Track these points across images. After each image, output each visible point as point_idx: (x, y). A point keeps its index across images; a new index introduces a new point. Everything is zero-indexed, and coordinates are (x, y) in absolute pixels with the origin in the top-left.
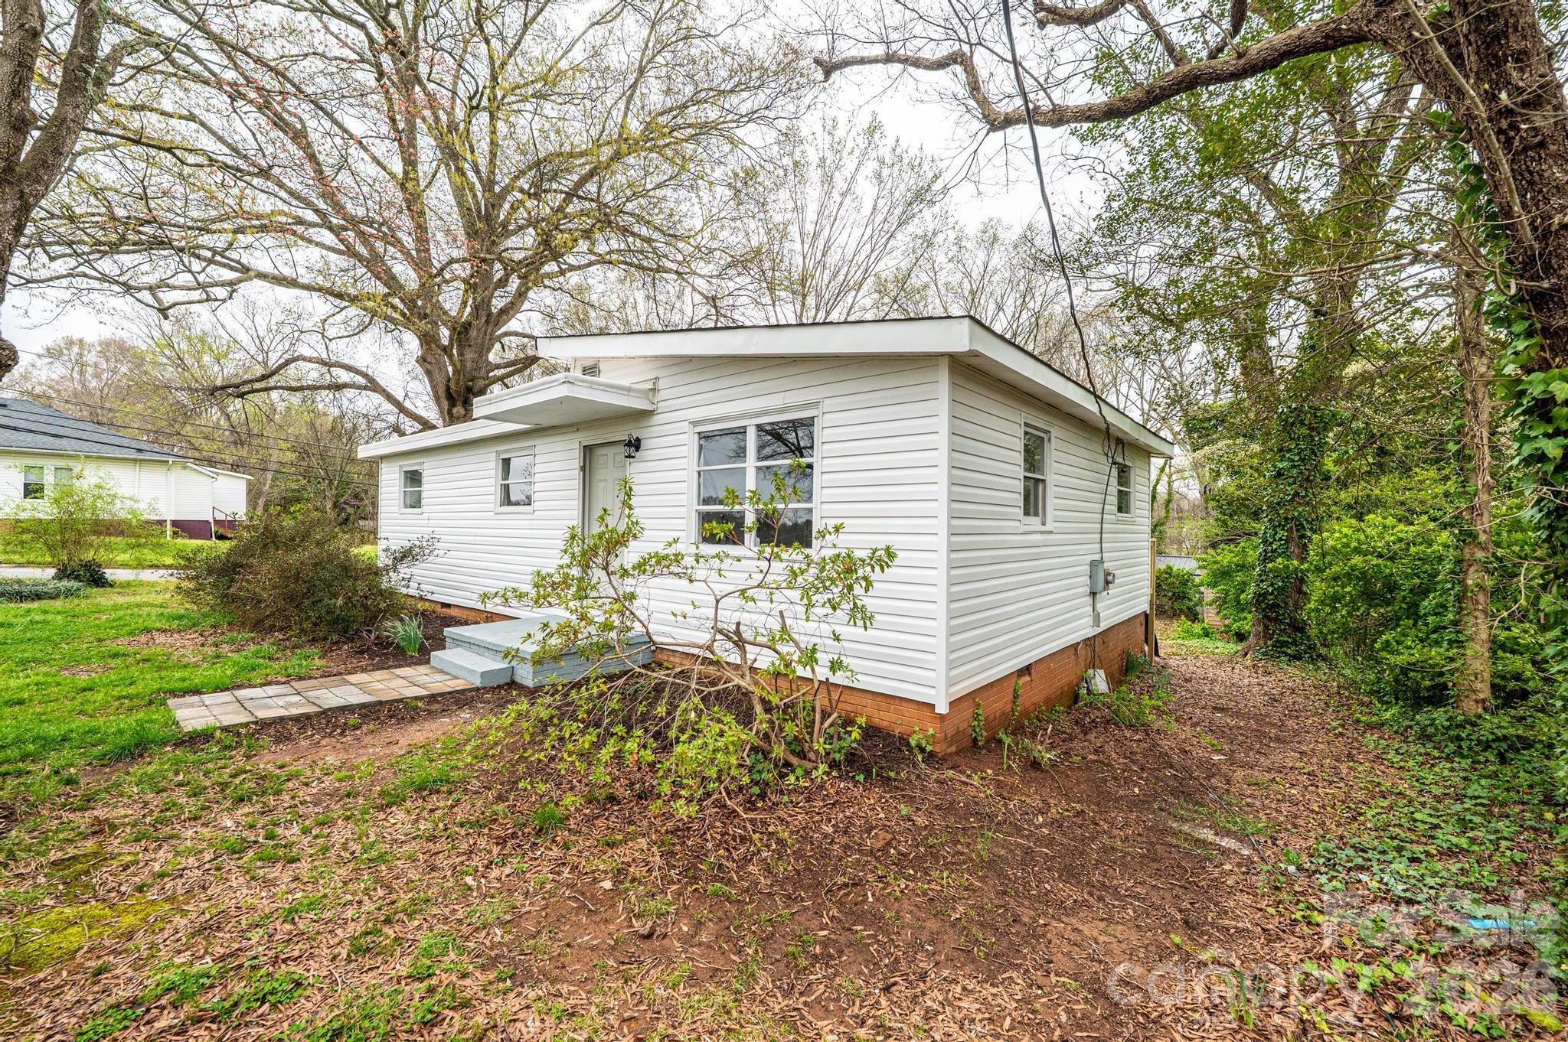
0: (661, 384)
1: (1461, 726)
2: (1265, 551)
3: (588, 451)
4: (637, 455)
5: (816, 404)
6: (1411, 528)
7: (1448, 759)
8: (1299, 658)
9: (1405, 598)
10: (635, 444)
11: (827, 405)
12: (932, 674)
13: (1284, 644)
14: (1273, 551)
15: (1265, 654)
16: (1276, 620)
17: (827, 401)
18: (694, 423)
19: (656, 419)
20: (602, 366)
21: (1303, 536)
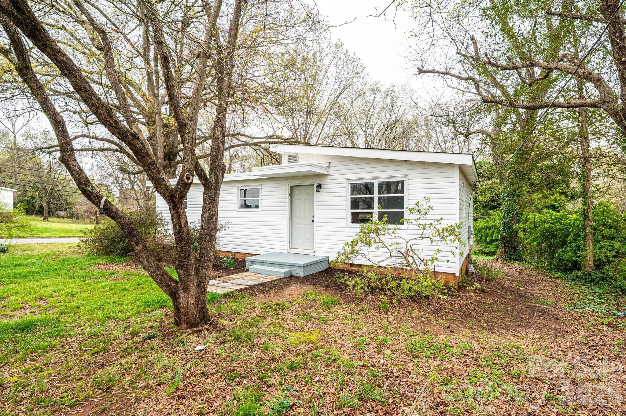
0: (331, 165)
1: (586, 275)
2: (505, 222)
3: (292, 187)
4: (321, 190)
5: (406, 176)
6: (558, 214)
7: (583, 285)
8: (517, 260)
9: (560, 237)
10: (319, 186)
11: (410, 177)
12: (454, 264)
13: (511, 255)
14: (508, 222)
15: (505, 259)
16: (508, 246)
17: (410, 176)
18: (349, 180)
19: (329, 177)
20: (299, 156)
21: (517, 216)
